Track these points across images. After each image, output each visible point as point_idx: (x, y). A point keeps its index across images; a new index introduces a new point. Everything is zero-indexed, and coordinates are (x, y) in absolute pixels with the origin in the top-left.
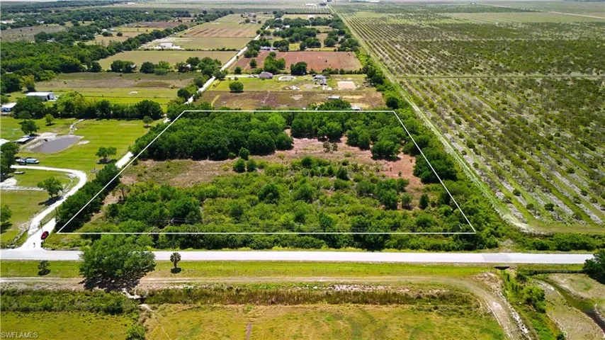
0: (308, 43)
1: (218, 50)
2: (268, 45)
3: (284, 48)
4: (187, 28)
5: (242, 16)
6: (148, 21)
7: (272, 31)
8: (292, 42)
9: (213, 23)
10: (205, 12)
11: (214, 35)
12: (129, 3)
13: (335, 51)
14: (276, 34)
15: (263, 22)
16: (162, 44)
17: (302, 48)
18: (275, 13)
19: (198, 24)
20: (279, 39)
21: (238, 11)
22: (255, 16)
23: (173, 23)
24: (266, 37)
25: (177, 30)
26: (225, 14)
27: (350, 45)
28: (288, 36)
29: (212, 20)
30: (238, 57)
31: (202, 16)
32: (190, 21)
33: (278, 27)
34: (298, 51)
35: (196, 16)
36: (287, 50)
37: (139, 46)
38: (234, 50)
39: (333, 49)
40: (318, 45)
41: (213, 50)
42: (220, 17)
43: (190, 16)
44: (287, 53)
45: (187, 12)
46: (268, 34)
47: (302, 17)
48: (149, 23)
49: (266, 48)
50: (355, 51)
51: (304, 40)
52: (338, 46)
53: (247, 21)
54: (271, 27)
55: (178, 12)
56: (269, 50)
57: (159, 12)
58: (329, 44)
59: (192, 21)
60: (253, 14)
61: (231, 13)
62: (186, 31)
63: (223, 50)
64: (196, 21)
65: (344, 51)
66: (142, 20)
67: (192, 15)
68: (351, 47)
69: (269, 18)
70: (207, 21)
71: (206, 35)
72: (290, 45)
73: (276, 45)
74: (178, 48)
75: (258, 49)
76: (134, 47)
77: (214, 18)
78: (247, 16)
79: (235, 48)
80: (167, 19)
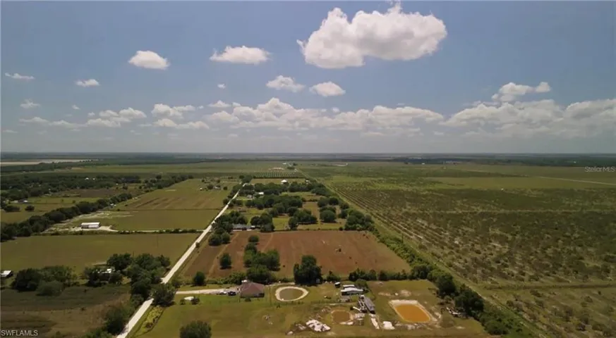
0: (299, 218)
1: (168, 232)
2: (243, 221)
3: (267, 226)
4: (130, 197)
5: (203, 181)
6: (83, 188)
7: (244, 199)
8: (274, 215)
9: (167, 190)
10: (159, 177)
11: (166, 207)
12: (73, 168)
13: (341, 229)
14: (250, 204)
15: (230, 189)
16: (83, 224)
17: (293, 226)
18: (241, 177)
19: (147, 191)
20: (256, 212)
21: (198, 176)
22: (219, 181)
23: (117, 190)
24: (236, 209)
25: (115, 201)
26: (183, 179)
27: (360, 221)
28: (266, 207)
29: (166, 186)
30: (198, 245)
31: (154, 182)
32: (138, 188)
33: (250, 194)
34: (288, 230)
35: (146, 182)
36: (272, 229)
37: (46, 227)
38: (193, 231)
39: (337, 226)
40: (313, 221)
41: (161, 232)
42: (176, 182)
43: (140, 182)
44: (272, 234)
45: (138, 177)
46: (239, 203)
47: (276, 182)
48: (85, 190)
49: (239, 226)
50: (371, 230)
51: (291, 213)
52: (342, 222)
53: (210, 187)
54: (241, 194)
55: (126, 178)
56: (245, 229)
57: (104, 177)
58: (329, 219)
59: (140, 188)
60: (217, 179)
61: (191, 177)
62: (128, 202)
63: (176, 231)
64: (145, 188)
65: (354, 229)
66: (76, 187)
67: (143, 180)
68: (362, 224)
69: (236, 183)
70: (160, 187)
71: (155, 207)
72: (274, 220)
73: (255, 222)
74: (108, 229)
75: (230, 230)
76: (36, 231)
77: (169, 184)
78: (208, 181)
79: (194, 229)
80: (109, 186)
